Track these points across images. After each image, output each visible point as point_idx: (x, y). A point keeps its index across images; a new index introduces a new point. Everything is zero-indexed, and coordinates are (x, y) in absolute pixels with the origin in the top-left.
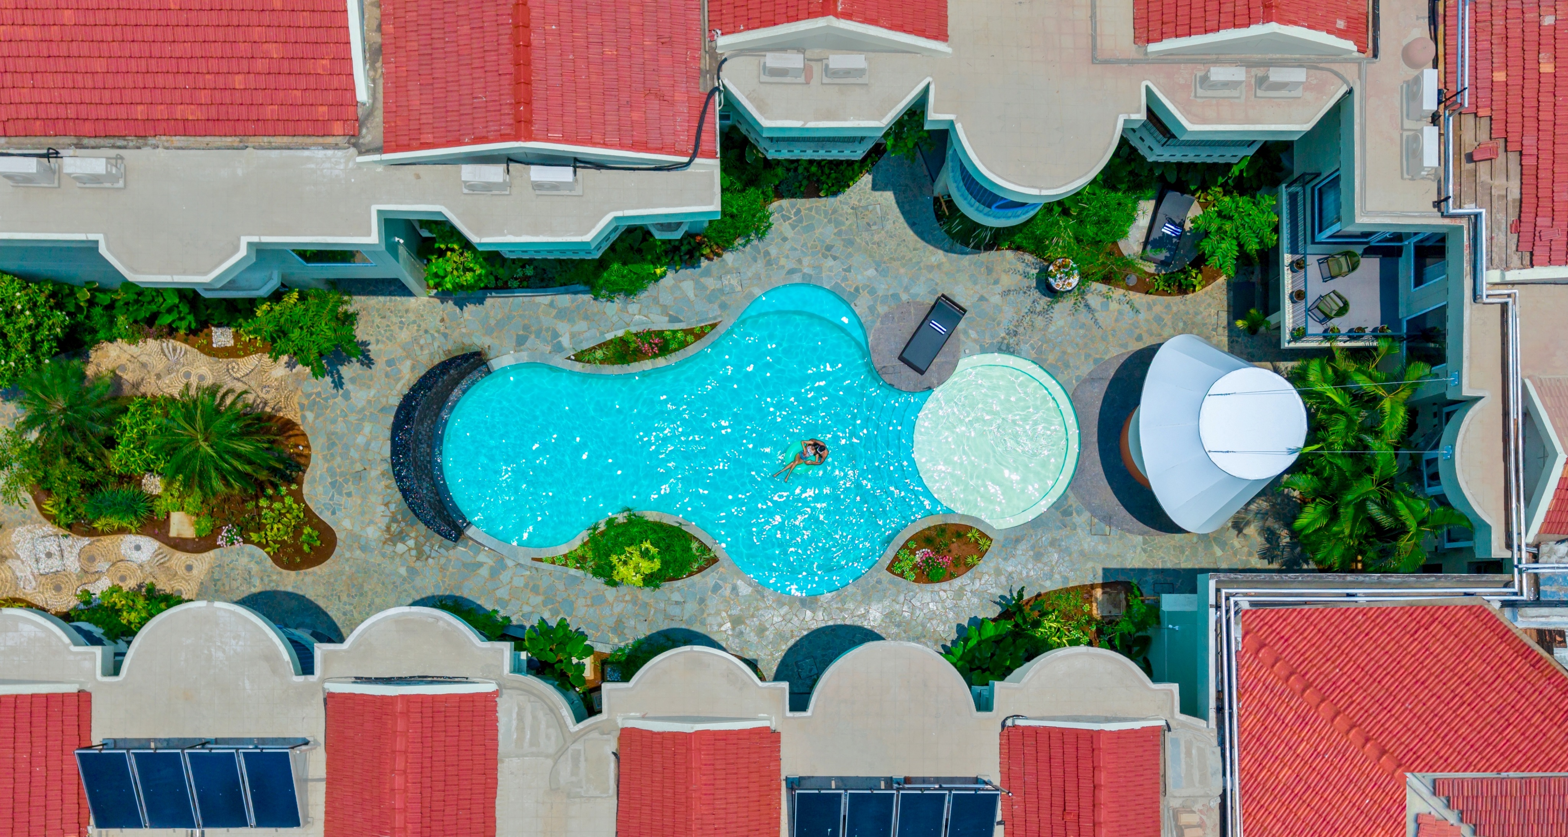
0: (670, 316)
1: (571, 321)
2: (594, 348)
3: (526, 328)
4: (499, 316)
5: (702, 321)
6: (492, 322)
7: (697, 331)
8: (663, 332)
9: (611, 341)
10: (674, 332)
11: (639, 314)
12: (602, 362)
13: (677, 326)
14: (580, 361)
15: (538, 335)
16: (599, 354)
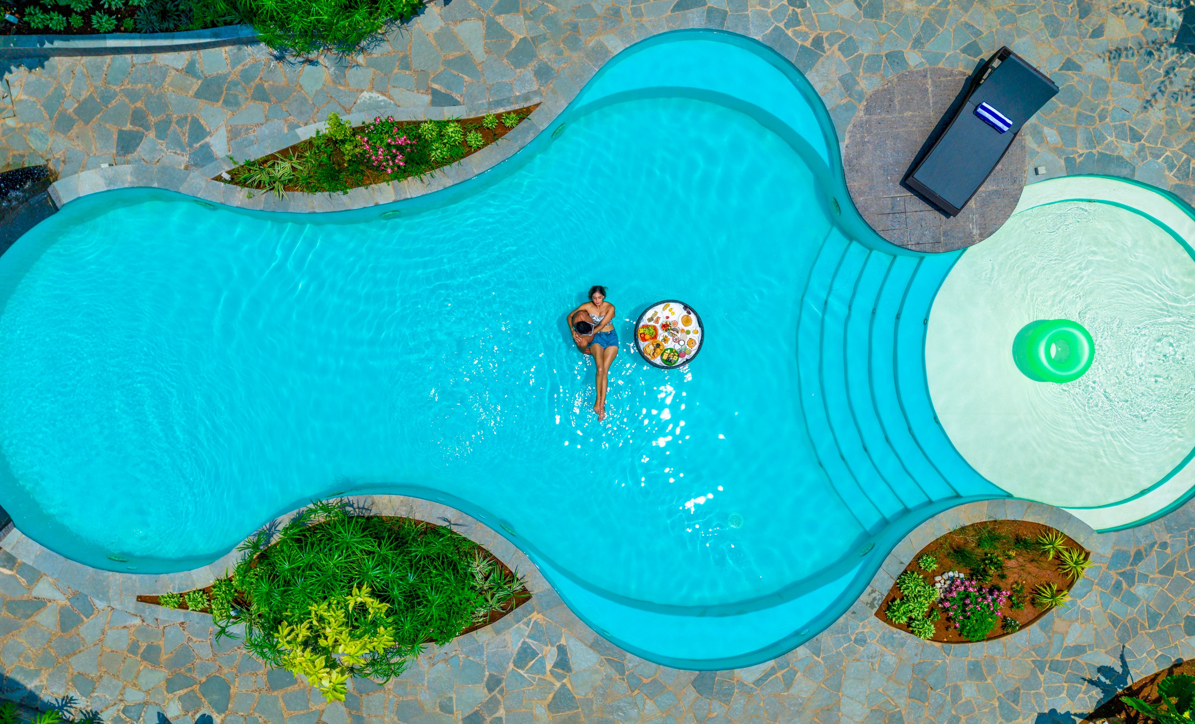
0: (435, 93)
1: (231, 103)
2: (273, 157)
3: (138, 118)
4: (85, 94)
5: (499, 103)
6: (70, 107)
7: (490, 122)
8: (417, 124)
9: (310, 143)
10: (442, 125)
11: (372, 89)
12: (290, 185)
13: (449, 113)
14: (244, 184)
15: (162, 130)
16: (283, 169)
